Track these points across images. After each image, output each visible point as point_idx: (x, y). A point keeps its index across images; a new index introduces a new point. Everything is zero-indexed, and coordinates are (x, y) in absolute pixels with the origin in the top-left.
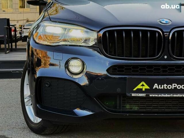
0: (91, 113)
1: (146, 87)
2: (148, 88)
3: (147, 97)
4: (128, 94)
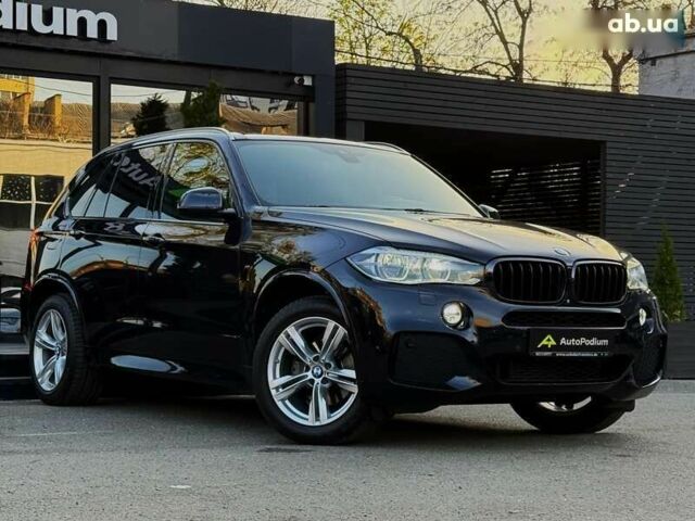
0: (479, 384)
1: (553, 342)
2: (554, 343)
3: (553, 358)
4: (531, 354)
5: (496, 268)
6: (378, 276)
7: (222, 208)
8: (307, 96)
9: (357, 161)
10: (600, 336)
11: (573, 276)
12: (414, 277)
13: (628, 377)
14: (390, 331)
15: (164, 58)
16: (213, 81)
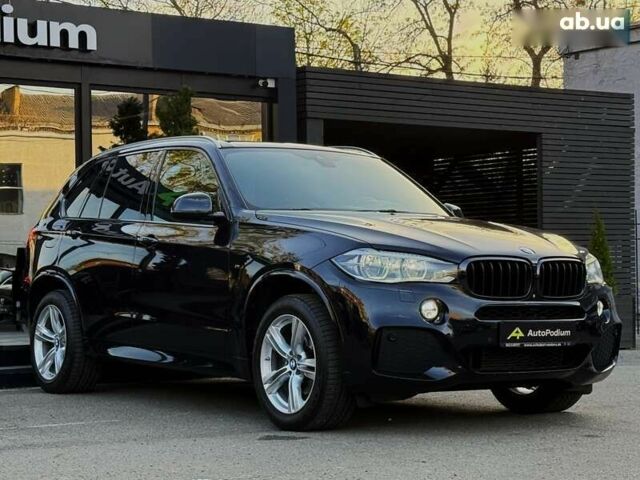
1: (521, 334)
5: (469, 267)
6: (361, 275)
7: (213, 212)
8: (270, 98)
9: (334, 166)
10: (563, 327)
11: (538, 272)
12: (392, 276)
13: (588, 365)
14: (374, 327)
15: (140, 65)
16: (185, 86)
